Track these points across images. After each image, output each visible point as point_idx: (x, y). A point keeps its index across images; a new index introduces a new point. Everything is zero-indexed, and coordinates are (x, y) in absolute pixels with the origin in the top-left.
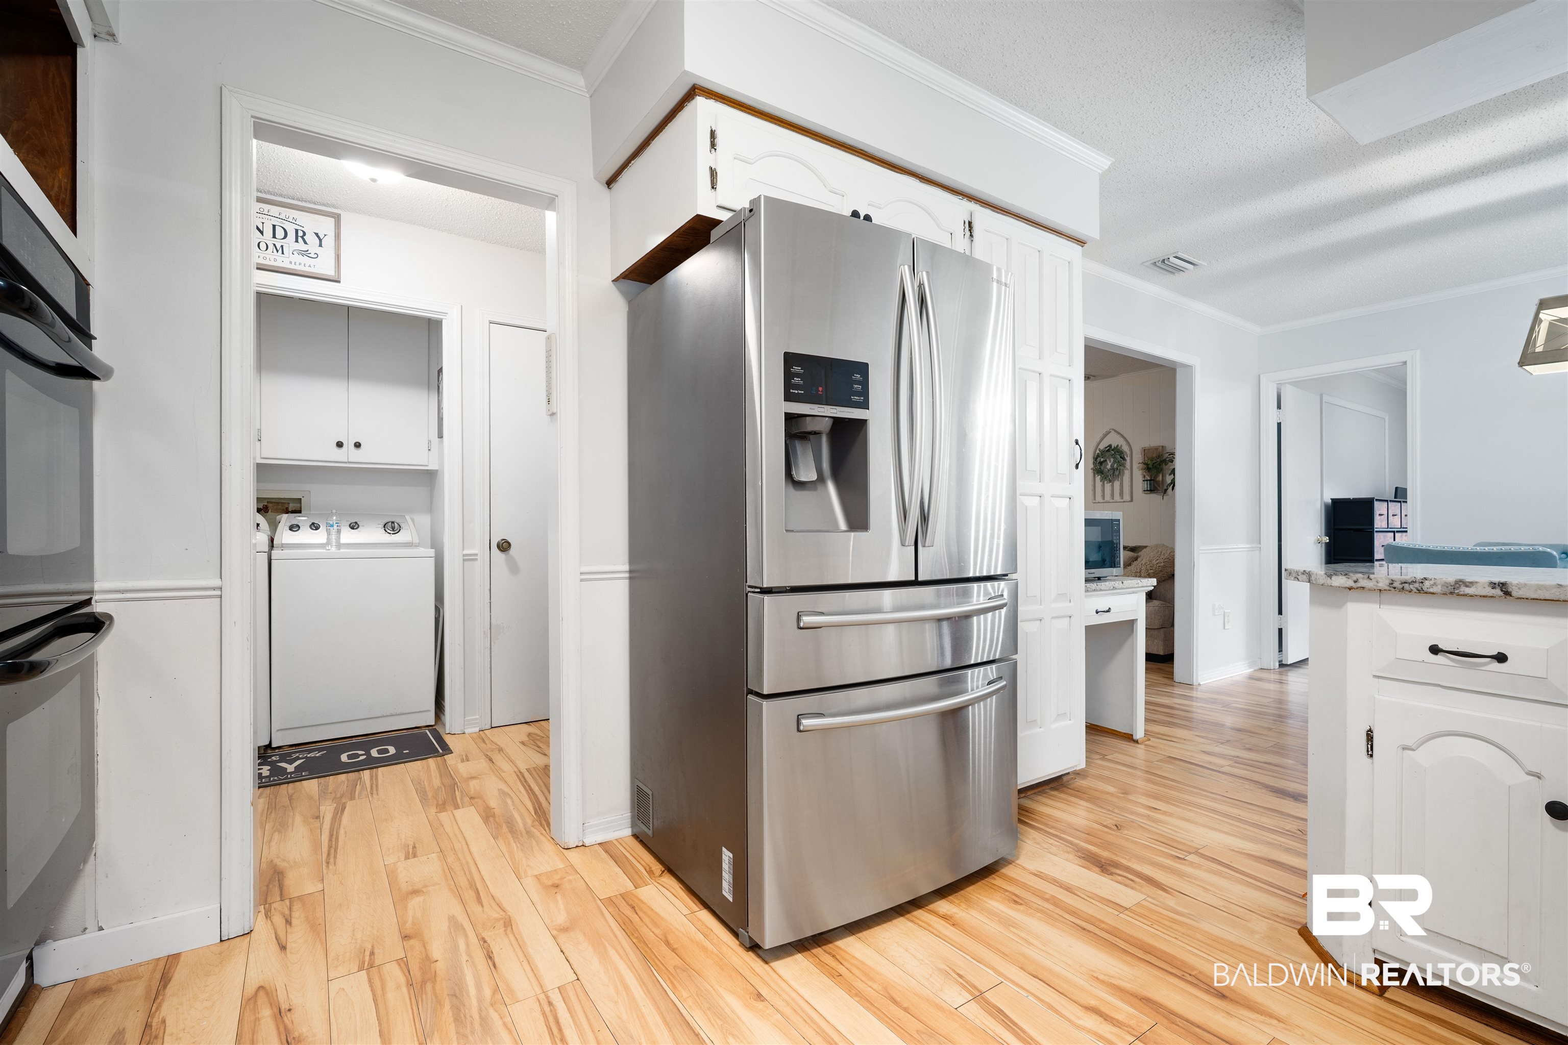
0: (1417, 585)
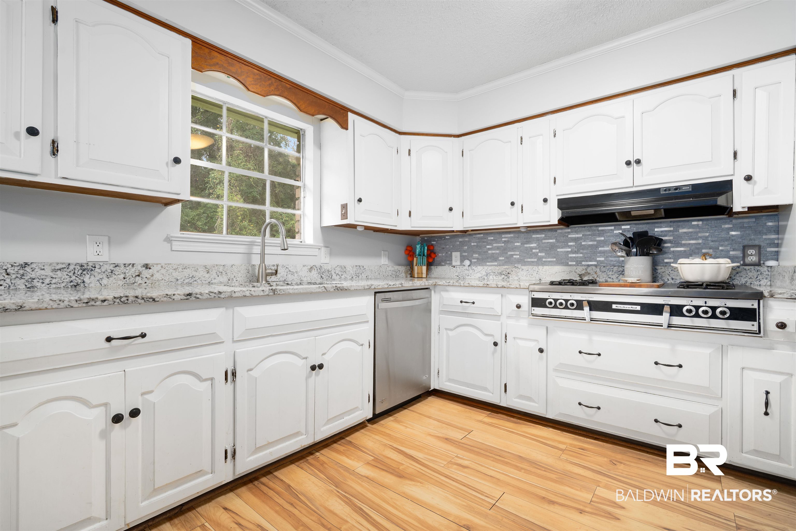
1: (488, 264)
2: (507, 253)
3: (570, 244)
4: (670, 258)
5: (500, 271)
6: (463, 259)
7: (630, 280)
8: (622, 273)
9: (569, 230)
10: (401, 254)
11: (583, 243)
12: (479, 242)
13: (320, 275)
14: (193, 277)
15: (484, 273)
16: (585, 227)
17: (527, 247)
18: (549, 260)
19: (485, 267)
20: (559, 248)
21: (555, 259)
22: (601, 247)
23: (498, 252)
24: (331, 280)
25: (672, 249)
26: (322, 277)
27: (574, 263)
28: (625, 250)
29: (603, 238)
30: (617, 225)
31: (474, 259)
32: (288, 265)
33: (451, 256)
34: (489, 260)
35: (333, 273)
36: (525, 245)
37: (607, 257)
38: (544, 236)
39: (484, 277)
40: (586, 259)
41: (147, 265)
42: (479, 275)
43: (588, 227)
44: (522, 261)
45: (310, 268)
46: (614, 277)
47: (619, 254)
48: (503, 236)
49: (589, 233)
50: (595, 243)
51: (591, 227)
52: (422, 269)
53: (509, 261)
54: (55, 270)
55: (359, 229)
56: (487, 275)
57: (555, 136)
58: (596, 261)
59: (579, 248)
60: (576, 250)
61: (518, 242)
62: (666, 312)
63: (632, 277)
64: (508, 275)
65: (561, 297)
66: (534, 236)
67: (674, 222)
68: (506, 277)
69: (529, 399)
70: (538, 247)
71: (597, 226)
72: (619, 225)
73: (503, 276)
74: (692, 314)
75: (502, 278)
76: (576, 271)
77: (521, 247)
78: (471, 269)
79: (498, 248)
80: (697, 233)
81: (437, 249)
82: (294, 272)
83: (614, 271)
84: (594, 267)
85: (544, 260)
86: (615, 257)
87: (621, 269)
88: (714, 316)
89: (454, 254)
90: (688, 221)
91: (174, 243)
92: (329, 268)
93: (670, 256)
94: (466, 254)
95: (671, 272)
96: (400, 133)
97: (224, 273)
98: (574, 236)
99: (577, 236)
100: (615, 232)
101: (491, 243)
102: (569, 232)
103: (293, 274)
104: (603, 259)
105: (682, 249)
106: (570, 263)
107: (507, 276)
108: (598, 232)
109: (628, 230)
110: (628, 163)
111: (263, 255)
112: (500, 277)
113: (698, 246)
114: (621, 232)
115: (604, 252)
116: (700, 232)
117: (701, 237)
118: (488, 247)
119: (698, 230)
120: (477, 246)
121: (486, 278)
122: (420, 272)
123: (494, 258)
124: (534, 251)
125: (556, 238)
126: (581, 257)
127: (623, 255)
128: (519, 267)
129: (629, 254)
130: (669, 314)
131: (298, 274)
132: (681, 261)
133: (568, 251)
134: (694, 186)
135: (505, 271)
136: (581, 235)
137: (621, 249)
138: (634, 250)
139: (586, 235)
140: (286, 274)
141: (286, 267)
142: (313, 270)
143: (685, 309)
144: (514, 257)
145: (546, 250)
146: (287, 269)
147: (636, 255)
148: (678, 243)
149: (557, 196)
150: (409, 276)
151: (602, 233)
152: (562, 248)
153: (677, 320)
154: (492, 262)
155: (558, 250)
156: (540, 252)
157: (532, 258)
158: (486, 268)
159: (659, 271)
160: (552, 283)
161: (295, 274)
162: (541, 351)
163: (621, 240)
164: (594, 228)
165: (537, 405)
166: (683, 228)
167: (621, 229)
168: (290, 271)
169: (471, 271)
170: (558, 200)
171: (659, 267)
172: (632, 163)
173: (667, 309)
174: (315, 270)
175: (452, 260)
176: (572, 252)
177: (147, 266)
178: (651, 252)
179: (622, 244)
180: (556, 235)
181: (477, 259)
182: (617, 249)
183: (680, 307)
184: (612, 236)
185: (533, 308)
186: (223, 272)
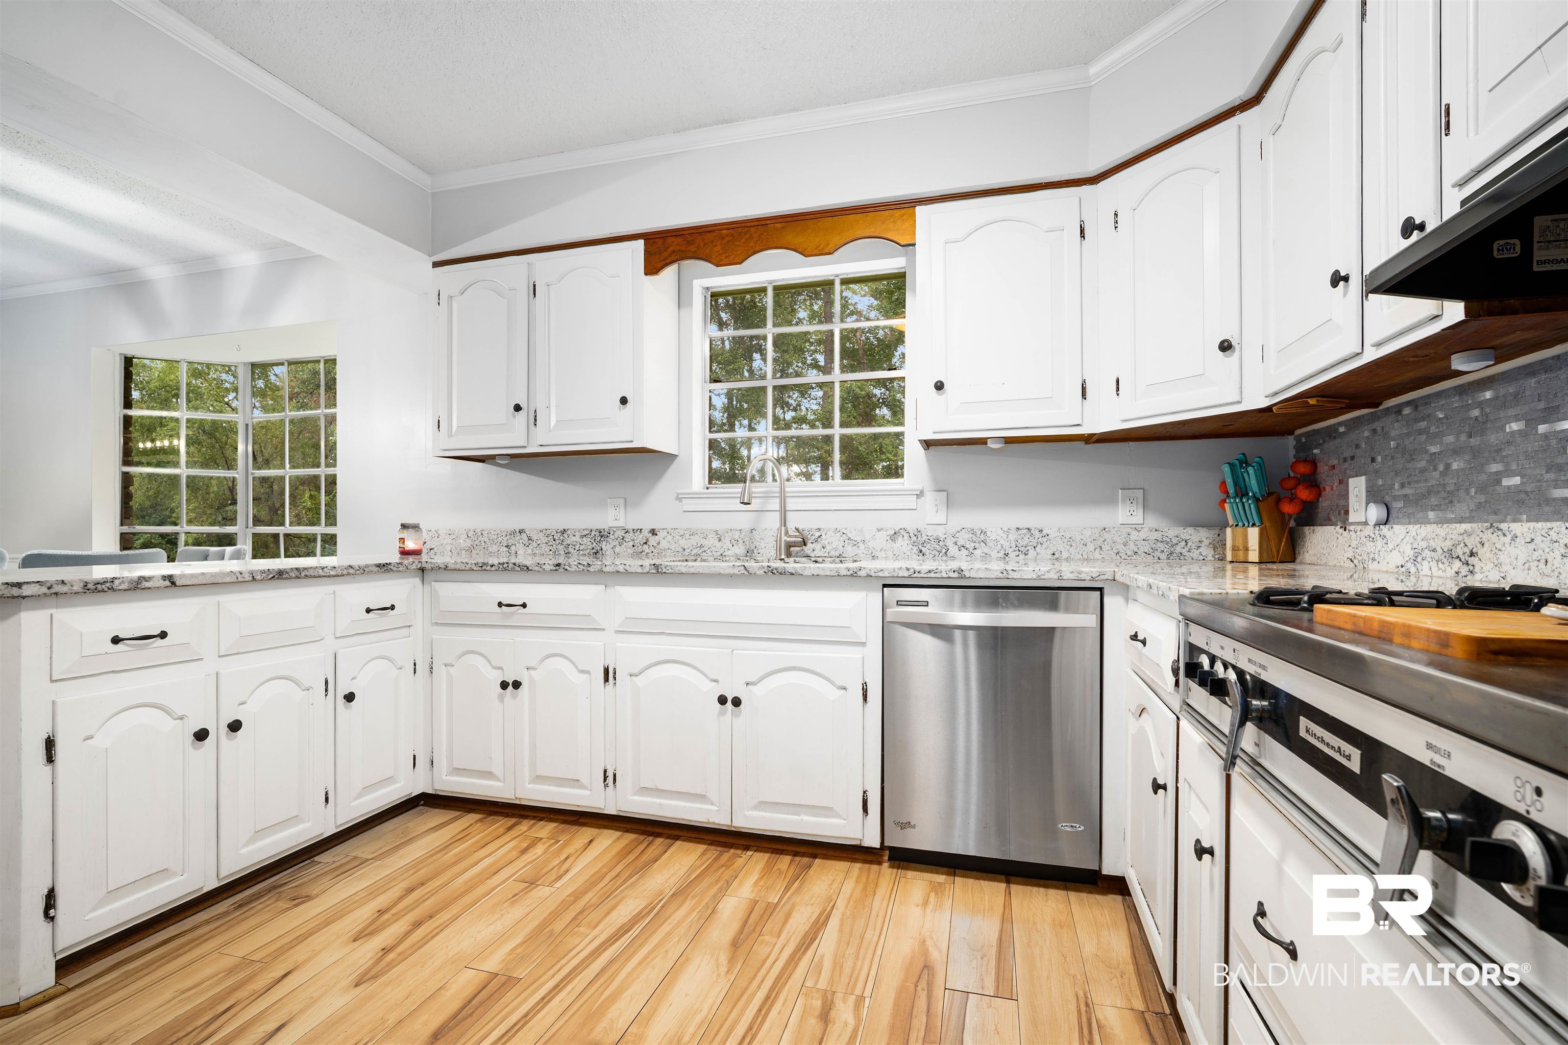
0: (108, 585)
2: (1483, 468)
5: (1448, 544)
6: (1370, 500)
12: (1408, 433)
13: (917, 548)
14: (702, 546)
15: (1412, 550)
17: (1544, 436)
19: (1411, 527)
24: (944, 558)
26: (921, 551)
31: (1396, 498)
32: (846, 529)
33: (1348, 490)
34: (1431, 501)
35: (950, 543)
36: (1541, 429)
39: (1409, 564)
41: (653, 530)
42: (1397, 558)
44: (1529, 503)
45: (893, 533)
52: (1245, 537)
54: (582, 537)
55: (991, 445)
56: (1415, 560)
61: (1521, 417)
64: (1472, 560)
75: (1453, 572)
77: (1524, 437)
78: (1378, 536)
82: (859, 540)
89: (1352, 482)
92: (940, 532)
94: (1381, 481)
97: (741, 542)
101: (1438, 434)
103: (856, 544)
107: (1468, 564)
111: (784, 513)
112: (1448, 569)
118: (1432, 448)
121: (1413, 570)
122: (1240, 544)
123: (1443, 495)
128: (1504, 527)
131: (866, 545)
135: (1462, 545)
140: (842, 544)
141: (841, 533)
142: (900, 538)
144: (1502, 480)
146: (844, 535)
154: (1435, 507)
158: (1413, 530)
161: (861, 544)
168: (850, 539)
169: (1380, 543)
174: (906, 538)
175: (1348, 507)
177: (653, 532)
181: (1405, 497)
186: (739, 540)
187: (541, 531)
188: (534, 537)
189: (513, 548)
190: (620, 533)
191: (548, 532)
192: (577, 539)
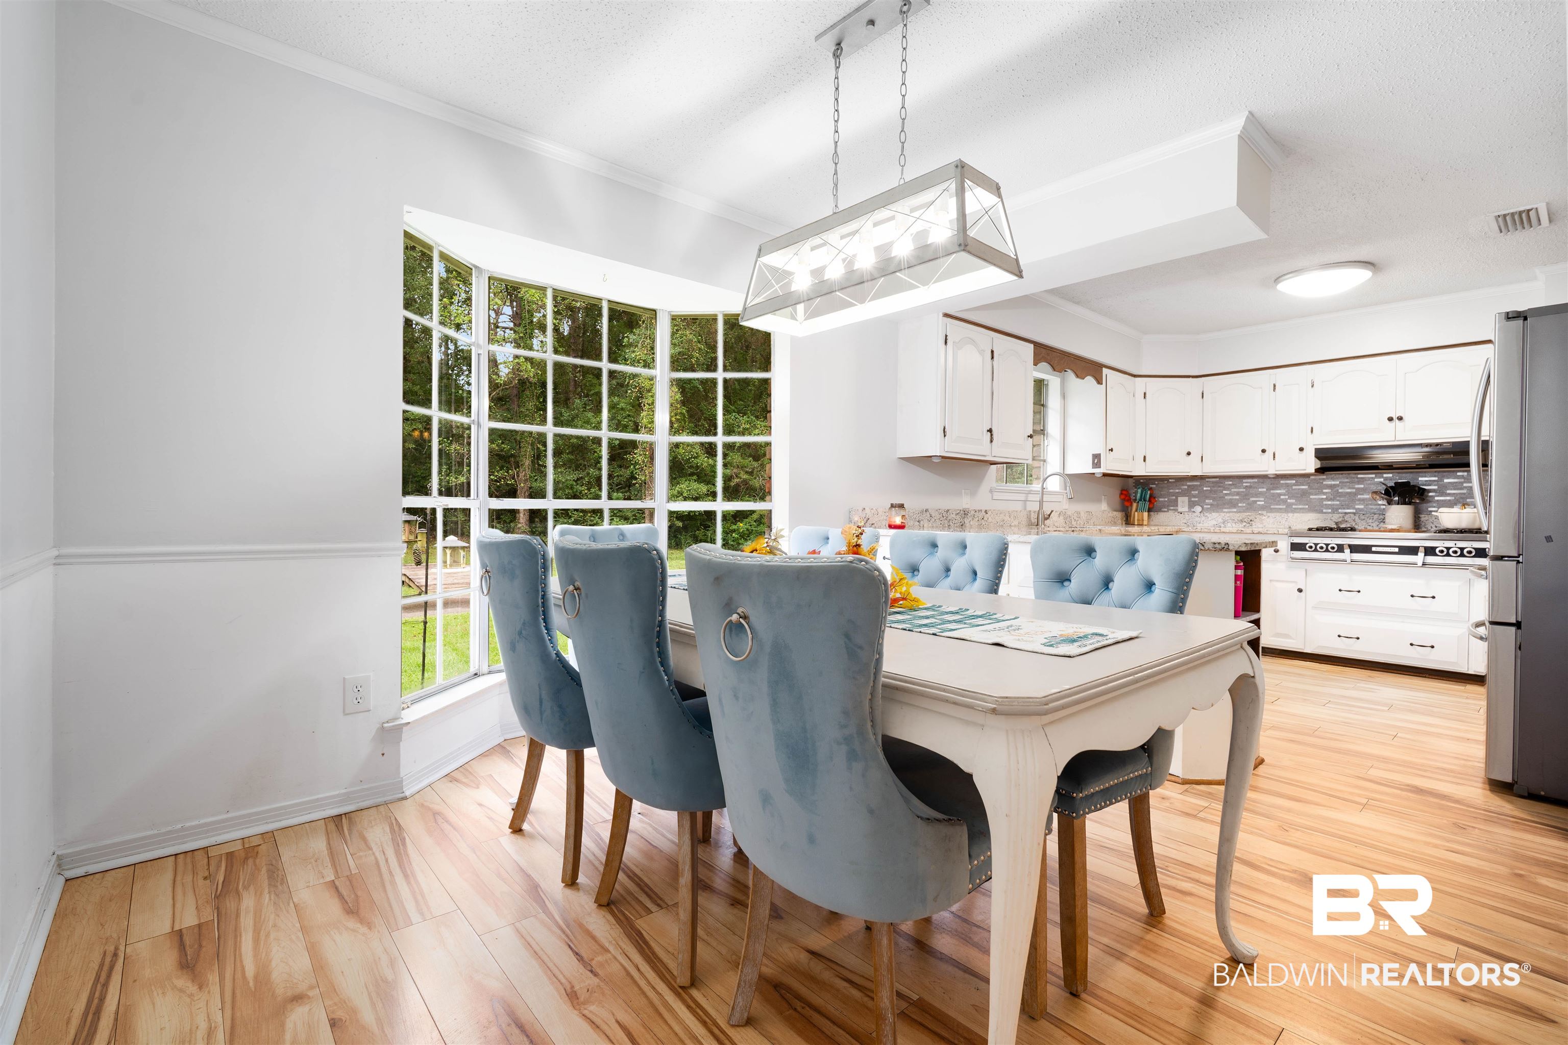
1: (1224, 510)
2: (1249, 499)
3: (1324, 491)
4: (1434, 507)
5: (1241, 518)
6: (1192, 505)
7: (1390, 527)
8: (1383, 521)
9: (1325, 477)
10: (1116, 498)
11: (1340, 491)
12: (1213, 487)
14: (1004, 521)
15: (1220, 520)
16: (1342, 474)
17: (1274, 493)
18: (1300, 507)
19: (1221, 514)
20: (1312, 495)
21: (1307, 507)
22: (1360, 495)
23: (1237, 497)
25: (1436, 498)
27: (1330, 511)
28: (1386, 499)
29: (1362, 486)
30: (1378, 473)
31: (1206, 505)
33: (1176, 501)
34: (1226, 506)
35: (1072, 518)
36: (1272, 491)
37: (1367, 505)
38: (1294, 482)
40: (1342, 506)
42: (1214, 522)
43: (1345, 474)
44: (1266, 508)
46: (1374, 525)
47: (1380, 502)
48: (1244, 481)
49: (1346, 480)
50: (1354, 490)
51: (1349, 474)
52: (1142, 515)
53: (1251, 507)
55: (1098, 475)
56: (1224, 523)
57: (1312, 386)
58: (1354, 508)
59: (1336, 495)
60: (1332, 497)
61: (1263, 488)
62: (1421, 552)
63: (1393, 524)
64: (1251, 523)
65: (1322, 541)
66: (1281, 482)
67: (1439, 472)
68: (1248, 525)
69: (1286, 636)
70: (1288, 493)
71: (1356, 474)
72: (1381, 473)
73: (1245, 524)
74: (1443, 554)
76: (1332, 518)
77: (1266, 493)
78: (1203, 516)
79: (1238, 494)
80: (1462, 483)
81: (1156, 492)
83: (1375, 519)
84: (1352, 515)
85: (1294, 507)
86: (1376, 505)
87: (1382, 517)
88: (1462, 555)
89: (1180, 499)
90: (1454, 471)
91: (995, 494)
92: (1069, 513)
93: (1434, 505)
94: (1197, 499)
95: (1435, 520)
96: (1135, 376)
98: (1330, 483)
99: (1333, 483)
100: (1376, 480)
101: (1229, 488)
102: (1324, 479)
104: (1362, 507)
105: (1448, 498)
106: (1324, 511)
107: (1249, 523)
108: (1356, 480)
109: (1390, 479)
110: (1390, 419)
111: (1041, 502)
113: (1463, 496)
114: (1382, 480)
115: (1363, 500)
116: (1465, 482)
117: (1466, 487)
118: (1225, 492)
119: (1463, 480)
120: (1211, 491)
121: (1222, 525)
122: (1140, 518)
123: (1232, 504)
124: (1282, 497)
125: (1308, 484)
126: (1337, 505)
127: (1384, 503)
128: (1265, 514)
129: (1390, 503)
130: (1423, 554)
132: (1441, 510)
133: (1323, 499)
134: (1454, 443)
135: (1247, 518)
136: (1338, 483)
137: (1382, 497)
138: (1397, 498)
139: (1343, 482)
143: (1437, 550)
144: (1258, 503)
145: (1297, 497)
147: (1398, 504)
148: (1443, 493)
149: (1315, 445)
150: (1124, 523)
151: (1361, 481)
152: (1316, 495)
153: (1431, 559)
154: (1229, 508)
155: (1311, 497)
156: (1289, 498)
157: (1280, 505)
158: (1223, 514)
159: (1422, 519)
160: (1310, 529)
162: (1300, 591)
163: (1382, 489)
164: (1353, 476)
165: (1294, 641)
166: (1448, 478)
167: (1383, 477)
169: (1203, 518)
170: (1316, 449)
171: (1423, 516)
172: (1394, 419)
173: (1422, 549)
175: (1177, 506)
176: (1327, 499)
177: (986, 512)
178: (1413, 501)
179: (1383, 492)
180: (1309, 481)
181: (1211, 505)
182: (1378, 497)
183: (1434, 549)
184: (1373, 484)
185: (1292, 552)
187: (937, 510)
188: (933, 515)
189: (922, 522)
190: (973, 512)
191: (940, 511)
192: (954, 516)
